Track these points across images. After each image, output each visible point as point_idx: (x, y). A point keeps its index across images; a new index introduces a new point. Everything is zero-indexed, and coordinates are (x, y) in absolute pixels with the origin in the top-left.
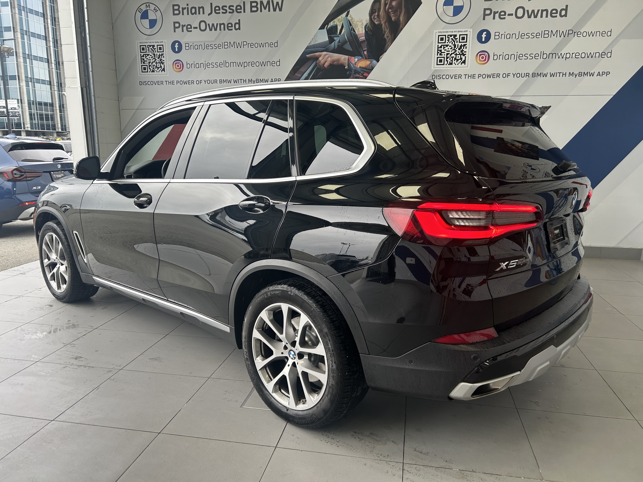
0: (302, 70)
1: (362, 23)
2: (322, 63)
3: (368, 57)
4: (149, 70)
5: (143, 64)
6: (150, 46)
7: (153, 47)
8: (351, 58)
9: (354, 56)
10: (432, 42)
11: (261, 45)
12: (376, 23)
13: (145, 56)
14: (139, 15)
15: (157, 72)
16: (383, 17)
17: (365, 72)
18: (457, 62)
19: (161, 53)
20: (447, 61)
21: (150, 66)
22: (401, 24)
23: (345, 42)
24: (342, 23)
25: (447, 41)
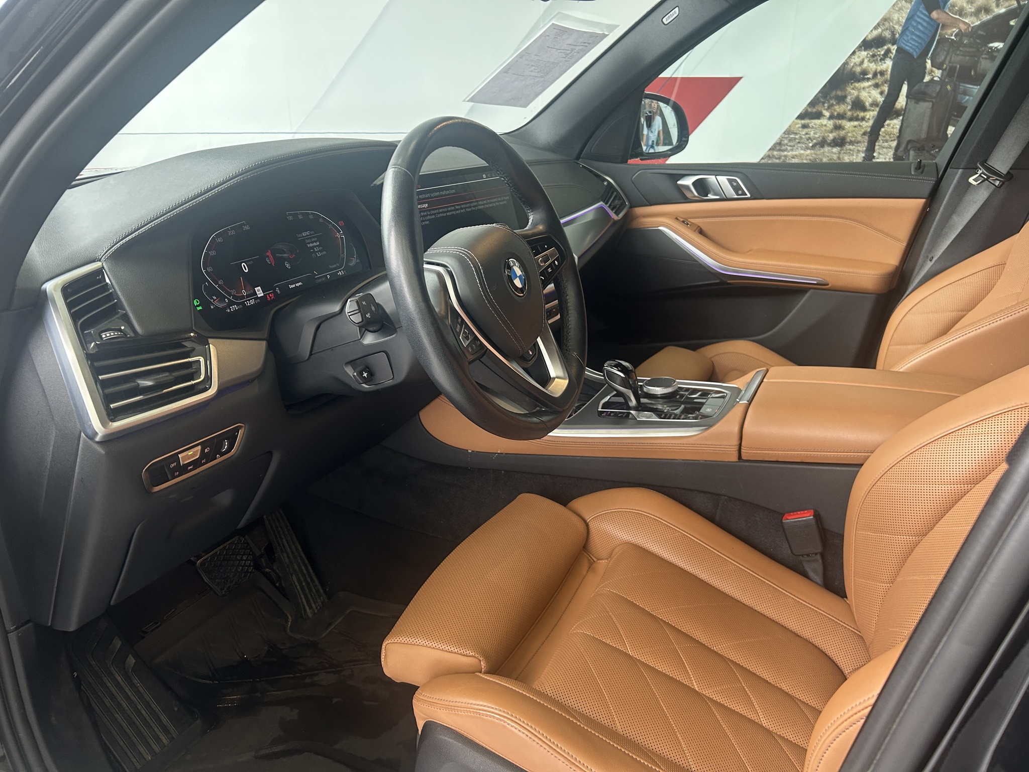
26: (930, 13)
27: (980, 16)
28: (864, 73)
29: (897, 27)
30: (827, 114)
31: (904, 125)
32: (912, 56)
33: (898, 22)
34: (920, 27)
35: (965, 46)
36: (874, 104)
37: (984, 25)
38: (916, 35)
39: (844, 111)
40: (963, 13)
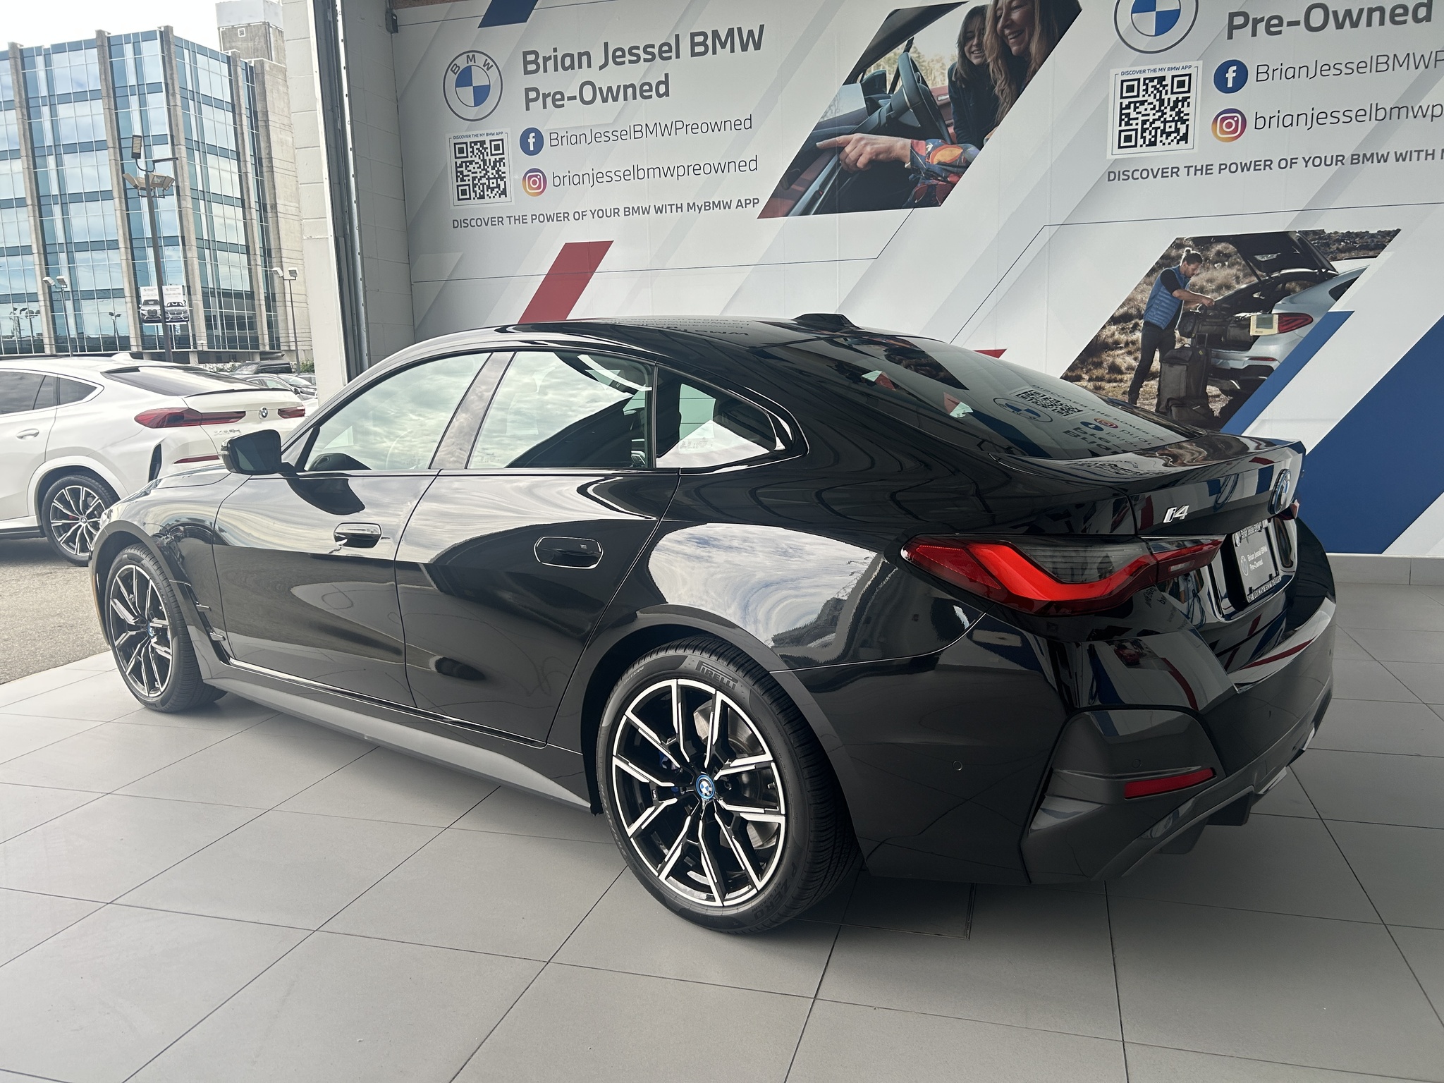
0: (806, 176)
1: (943, 64)
2: (853, 159)
3: (958, 140)
4: (473, 195)
5: (460, 183)
6: (476, 143)
7: (481, 146)
8: (917, 143)
9: (925, 140)
10: (1108, 95)
11: (716, 127)
12: (975, 61)
13: (464, 164)
14: (452, 78)
15: (490, 197)
16: (992, 48)
17: (951, 172)
18: (1167, 138)
19: (498, 157)
20: (1144, 138)
21: (474, 186)
22: (1033, 61)
23: (904, 109)
24: (895, 66)
25: (1142, 93)
26: (1172, 293)
27: (1222, 292)
28: (1117, 343)
29: (1141, 305)
30: (1087, 377)
31: (1162, 385)
32: (1161, 329)
33: (1142, 301)
34: (1163, 304)
35: (1211, 317)
36: (1130, 368)
37: (1226, 299)
38: (1160, 310)
39: (1103, 374)
40: (1204, 290)
